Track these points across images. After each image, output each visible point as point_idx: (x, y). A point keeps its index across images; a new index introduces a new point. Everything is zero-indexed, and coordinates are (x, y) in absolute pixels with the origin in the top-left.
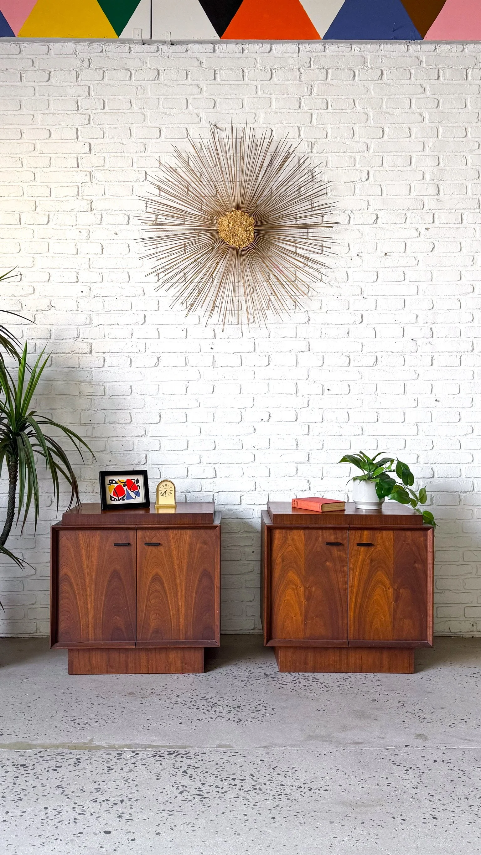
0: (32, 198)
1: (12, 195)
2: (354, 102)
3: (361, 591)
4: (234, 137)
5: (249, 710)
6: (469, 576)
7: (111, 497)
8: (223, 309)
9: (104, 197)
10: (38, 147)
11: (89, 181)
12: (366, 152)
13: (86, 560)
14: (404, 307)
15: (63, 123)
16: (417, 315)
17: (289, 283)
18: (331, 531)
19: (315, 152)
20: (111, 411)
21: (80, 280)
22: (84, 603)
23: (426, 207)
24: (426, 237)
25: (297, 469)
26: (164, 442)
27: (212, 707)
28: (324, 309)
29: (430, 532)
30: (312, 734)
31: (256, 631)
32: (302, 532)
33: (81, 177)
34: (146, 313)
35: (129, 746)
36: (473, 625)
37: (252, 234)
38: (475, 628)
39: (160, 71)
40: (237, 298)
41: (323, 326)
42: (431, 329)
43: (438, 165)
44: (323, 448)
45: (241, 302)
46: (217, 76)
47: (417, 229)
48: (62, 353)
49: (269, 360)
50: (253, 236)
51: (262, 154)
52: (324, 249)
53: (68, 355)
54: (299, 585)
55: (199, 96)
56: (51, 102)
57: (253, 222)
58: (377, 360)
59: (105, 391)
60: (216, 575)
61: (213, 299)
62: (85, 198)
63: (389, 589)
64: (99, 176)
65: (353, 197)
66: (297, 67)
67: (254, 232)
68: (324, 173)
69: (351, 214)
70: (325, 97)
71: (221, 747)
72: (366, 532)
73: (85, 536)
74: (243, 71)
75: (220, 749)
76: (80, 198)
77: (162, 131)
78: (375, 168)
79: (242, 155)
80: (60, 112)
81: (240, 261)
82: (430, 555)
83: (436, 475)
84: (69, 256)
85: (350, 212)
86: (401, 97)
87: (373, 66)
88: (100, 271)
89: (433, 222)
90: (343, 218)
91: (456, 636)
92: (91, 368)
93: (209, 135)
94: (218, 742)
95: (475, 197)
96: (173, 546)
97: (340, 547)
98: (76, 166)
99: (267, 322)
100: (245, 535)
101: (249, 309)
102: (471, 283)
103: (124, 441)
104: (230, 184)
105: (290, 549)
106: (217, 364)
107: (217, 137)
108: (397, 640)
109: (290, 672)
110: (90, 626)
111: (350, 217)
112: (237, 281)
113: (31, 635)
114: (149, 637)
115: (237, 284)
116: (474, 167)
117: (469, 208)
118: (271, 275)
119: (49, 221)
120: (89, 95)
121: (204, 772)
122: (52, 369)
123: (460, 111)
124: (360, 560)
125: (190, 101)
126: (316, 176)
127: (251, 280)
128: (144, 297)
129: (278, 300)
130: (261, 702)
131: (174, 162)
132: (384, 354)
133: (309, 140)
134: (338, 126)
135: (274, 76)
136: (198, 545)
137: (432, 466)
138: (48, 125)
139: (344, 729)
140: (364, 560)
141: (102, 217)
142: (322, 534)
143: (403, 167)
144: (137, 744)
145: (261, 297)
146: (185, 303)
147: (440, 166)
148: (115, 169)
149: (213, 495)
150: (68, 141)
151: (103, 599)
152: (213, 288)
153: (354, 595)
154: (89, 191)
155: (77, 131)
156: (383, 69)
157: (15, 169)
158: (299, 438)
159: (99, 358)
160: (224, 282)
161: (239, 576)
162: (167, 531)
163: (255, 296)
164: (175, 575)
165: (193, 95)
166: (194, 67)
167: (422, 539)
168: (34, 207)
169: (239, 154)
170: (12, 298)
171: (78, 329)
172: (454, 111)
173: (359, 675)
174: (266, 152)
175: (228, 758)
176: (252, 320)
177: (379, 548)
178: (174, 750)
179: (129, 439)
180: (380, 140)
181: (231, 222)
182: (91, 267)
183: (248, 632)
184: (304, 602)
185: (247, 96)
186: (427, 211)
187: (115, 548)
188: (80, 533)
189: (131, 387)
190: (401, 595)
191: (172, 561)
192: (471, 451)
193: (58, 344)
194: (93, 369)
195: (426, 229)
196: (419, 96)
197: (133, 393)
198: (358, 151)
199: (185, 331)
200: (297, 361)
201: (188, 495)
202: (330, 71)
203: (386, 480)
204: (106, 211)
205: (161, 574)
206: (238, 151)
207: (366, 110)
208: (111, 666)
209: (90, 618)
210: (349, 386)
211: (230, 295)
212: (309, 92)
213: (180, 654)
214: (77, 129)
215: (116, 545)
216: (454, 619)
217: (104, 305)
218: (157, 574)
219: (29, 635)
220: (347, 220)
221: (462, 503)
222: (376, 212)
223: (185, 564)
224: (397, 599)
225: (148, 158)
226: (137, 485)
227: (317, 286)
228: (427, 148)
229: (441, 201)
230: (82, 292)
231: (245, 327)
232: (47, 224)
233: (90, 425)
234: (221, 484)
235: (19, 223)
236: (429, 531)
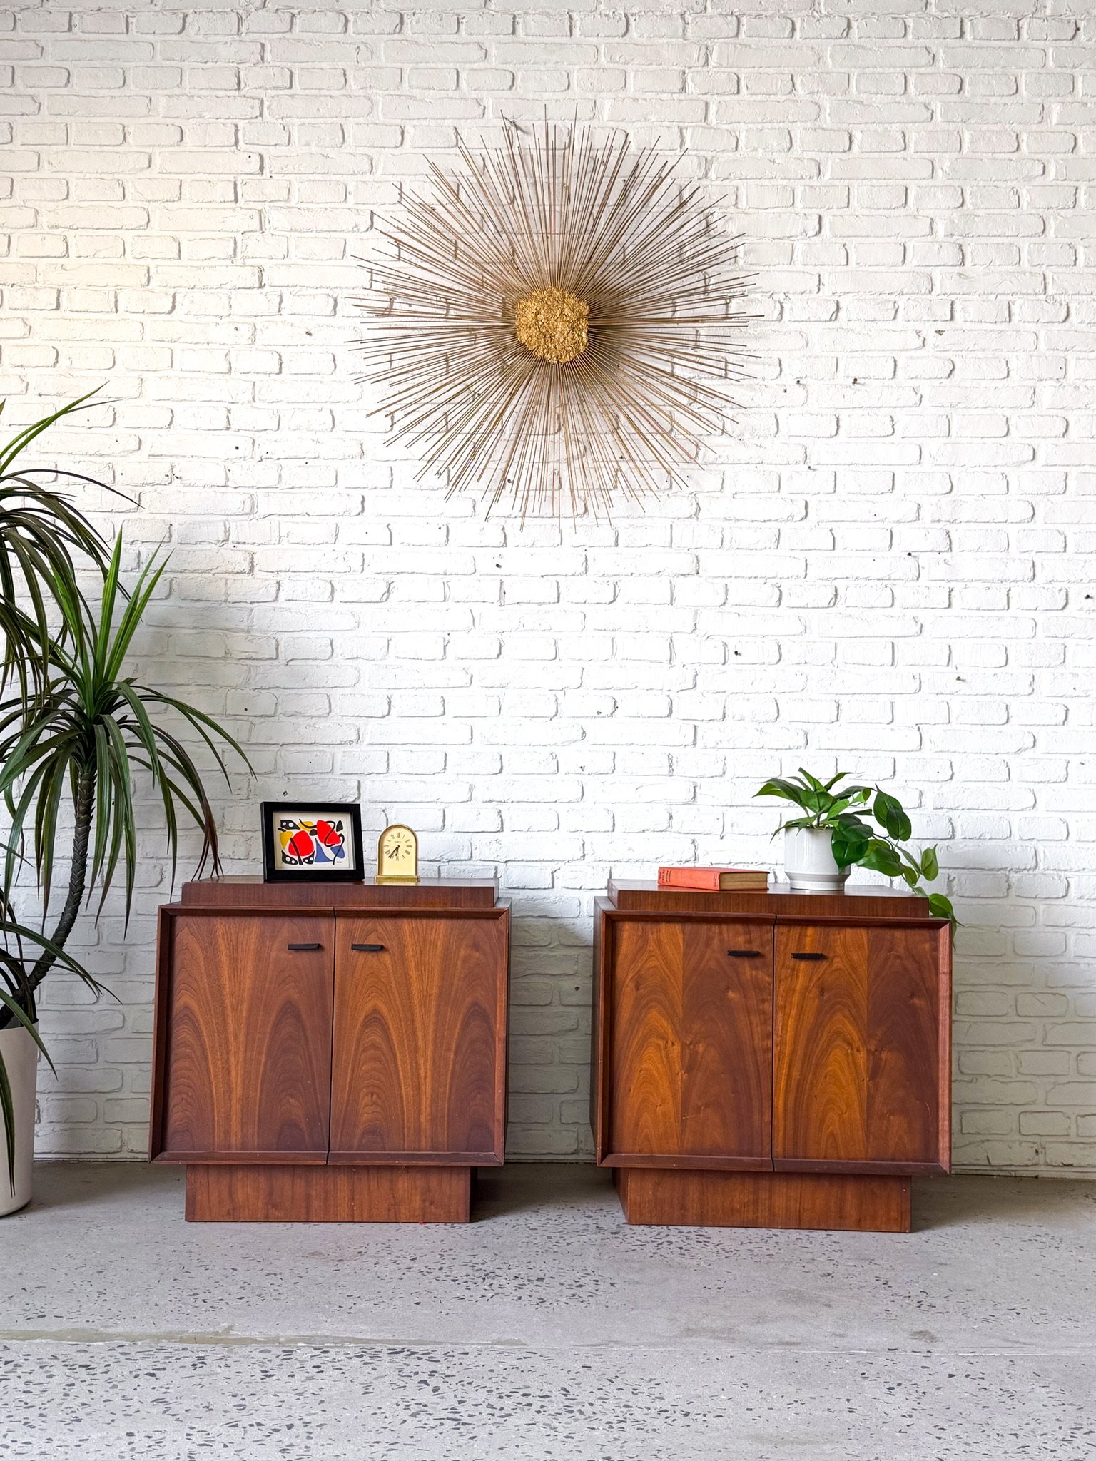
0: (142, 262)
1: (102, 254)
2: (792, 80)
3: (800, 1053)
4: (550, 147)
5: (562, 1284)
6: (1028, 1046)
7: (284, 856)
8: (521, 487)
9: (286, 261)
10: (157, 160)
11: (258, 229)
12: (816, 178)
13: (230, 978)
14: (893, 488)
15: (208, 115)
16: (919, 505)
17: (659, 437)
18: (739, 927)
19: (714, 177)
20: (289, 691)
21: (234, 426)
22: (223, 1068)
23: (937, 290)
24: (938, 349)
25: (671, 817)
26: (398, 757)
27: (484, 1279)
28: (729, 490)
29: (944, 932)
30: (692, 1326)
31: (582, 1157)
32: (677, 928)
33: (241, 220)
34: (366, 493)
35: (308, 1340)
36: (1037, 1152)
37: (584, 335)
38: (1041, 1158)
39: (405, 16)
40: (551, 465)
41: (727, 524)
42: (948, 533)
43: (962, 205)
44: (724, 773)
45: (559, 472)
46: (520, 28)
47: (918, 333)
48: (193, 572)
49: (615, 592)
50: (585, 340)
51: (606, 180)
52: (730, 367)
53: (204, 575)
54: (671, 1038)
55: (482, 65)
56: (187, 74)
57: (586, 312)
58: (836, 595)
59: (277, 649)
60: (498, 1014)
61: (503, 466)
62: (249, 262)
63: (858, 1050)
64: (277, 218)
65: (790, 268)
66: (679, 11)
67: (589, 332)
68: (731, 218)
69: (785, 301)
70: (735, 70)
71: (501, 1344)
72: (810, 931)
73: (229, 927)
74: (571, 18)
75: (499, 1347)
76: (238, 261)
77: (406, 134)
78: (834, 211)
79: (565, 182)
80: (203, 93)
81: (558, 391)
82: (943, 979)
83: (959, 834)
84: (213, 376)
85: (782, 297)
86: (887, 70)
87: (831, 12)
88: (275, 406)
89: (952, 318)
90: (770, 310)
91: (1001, 1173)
92: (251, 603)
93: (501, 141)
94: (495, 1336)
95: (1037, 269)
96: (411, 953)
97: (758, 961)
98: (233, 199)
99: (613, 513)
100: (559, 952)
101: (575, 488)
102: (1029, 441)
103: (315, 754)
104: (541, 239)
105: (653, 963)
106: (509, 598)
107: (516, 144)
108: (874, 1160)
109: (649, 1225)
110: (234, 1118)
111: (782, 307)
112: (552, 431)
113: (109, 1156)
114: (356, 1142)
115: (552, 437)
116: (1034, 211)
117: (1025, 292)
118: (622, 419)
119: (174, 307)
120: (262, 58)
121: (465, 1383)
122: (171, 604)
123: (1005, 100)
124: (798, 987)
125: (463, 75)
126: (715, 224)
127: (580, 428)
128: (363, 461)
129: (636, 471)
130: (589, 1272)
131: (429, 193)
132: (851, 583)
133: (702, 153)
134: (760, 126)
135: (632, 28)
136: (462, 952)
137: (951, 814)
138: (178, 117)
139: (761, 1319)
140: (806, 989)
141: (281, 301)
142: (721, 933)
143: (890, 208)
144: (326, 1336)
145: (602, 464)
146: (445, 474)
147: (965, 207)
148: (310, 206)
149: (496, 868)
150: (219, 149)
151: (263, 1060)
152: (501, 445)
153: (786, 1061)
154: (255, 247)
155: (237, 131)
156: (851, 16)
157: (110, 203)
158: (675, 752)
159: (267, 582)
160: (525, 432)
161: (547, 1038)
162: (399, 922)
163: (589, 461)
164: (412, 1014)
165: (470, 62)
166: (471, 9)
167: (927, 946)
168: (146, 279)
169: (561, 179)
170: (93, 459)
171: (227, 523)
172: (993, 100)
173: (794, 1234)
174: (614, 177)
175: (515, 1362)
176: (581, 510)
177: (837, 963)
178: (402, 1347)
179: (325, 748)
180: (844, 156)
181: (542, 311)
182: (256, 399)
183: (562, 1157)
184: (681, 1077)
185: (577, 67)
186: (939, 297)
187: (291, 955)
188: (220, 924)
189: (331, 642)
190: (883, 1064)
191: (408, 984)
192: (1032, 786)
193: (184, 552)
194: (255, 605)
195: (936, 332)
196: (923, 70)
197: (334, 655)
198: (799, 176)
199: (444, 529)
200: (672, 594)
201: (444, 867)
202: (744, 20)
203: (854, 827)
204: (291, 289)
205: (385, 1010)
206: (559, 174)
207: (816, 97)
208: (275, 1206)
209: (234, 1101)
210: (779, 647)
211: (537, 460)
212: (702, 61)
213: (420, 1181)
214: (236, 126)
215: (292, 948)
216: (999, 1138)
217: (280, 476)
218: (375, 1011)
219: (105, 1156)
220: (777, 313)
221: (1013, 892)
222: (836, 298)
223: (435, 991)
224: (874, 1073)
225: (377, 185)
226: (338, 833)
227: (716, 440)
228: (939, 172)
229: (967, 278)
230: (237, 448)
231: (567, 524)
232: (170, 313)
233: (246, 718)
234: (511, 844)
235: (114, 310)
236: (942, 930)
